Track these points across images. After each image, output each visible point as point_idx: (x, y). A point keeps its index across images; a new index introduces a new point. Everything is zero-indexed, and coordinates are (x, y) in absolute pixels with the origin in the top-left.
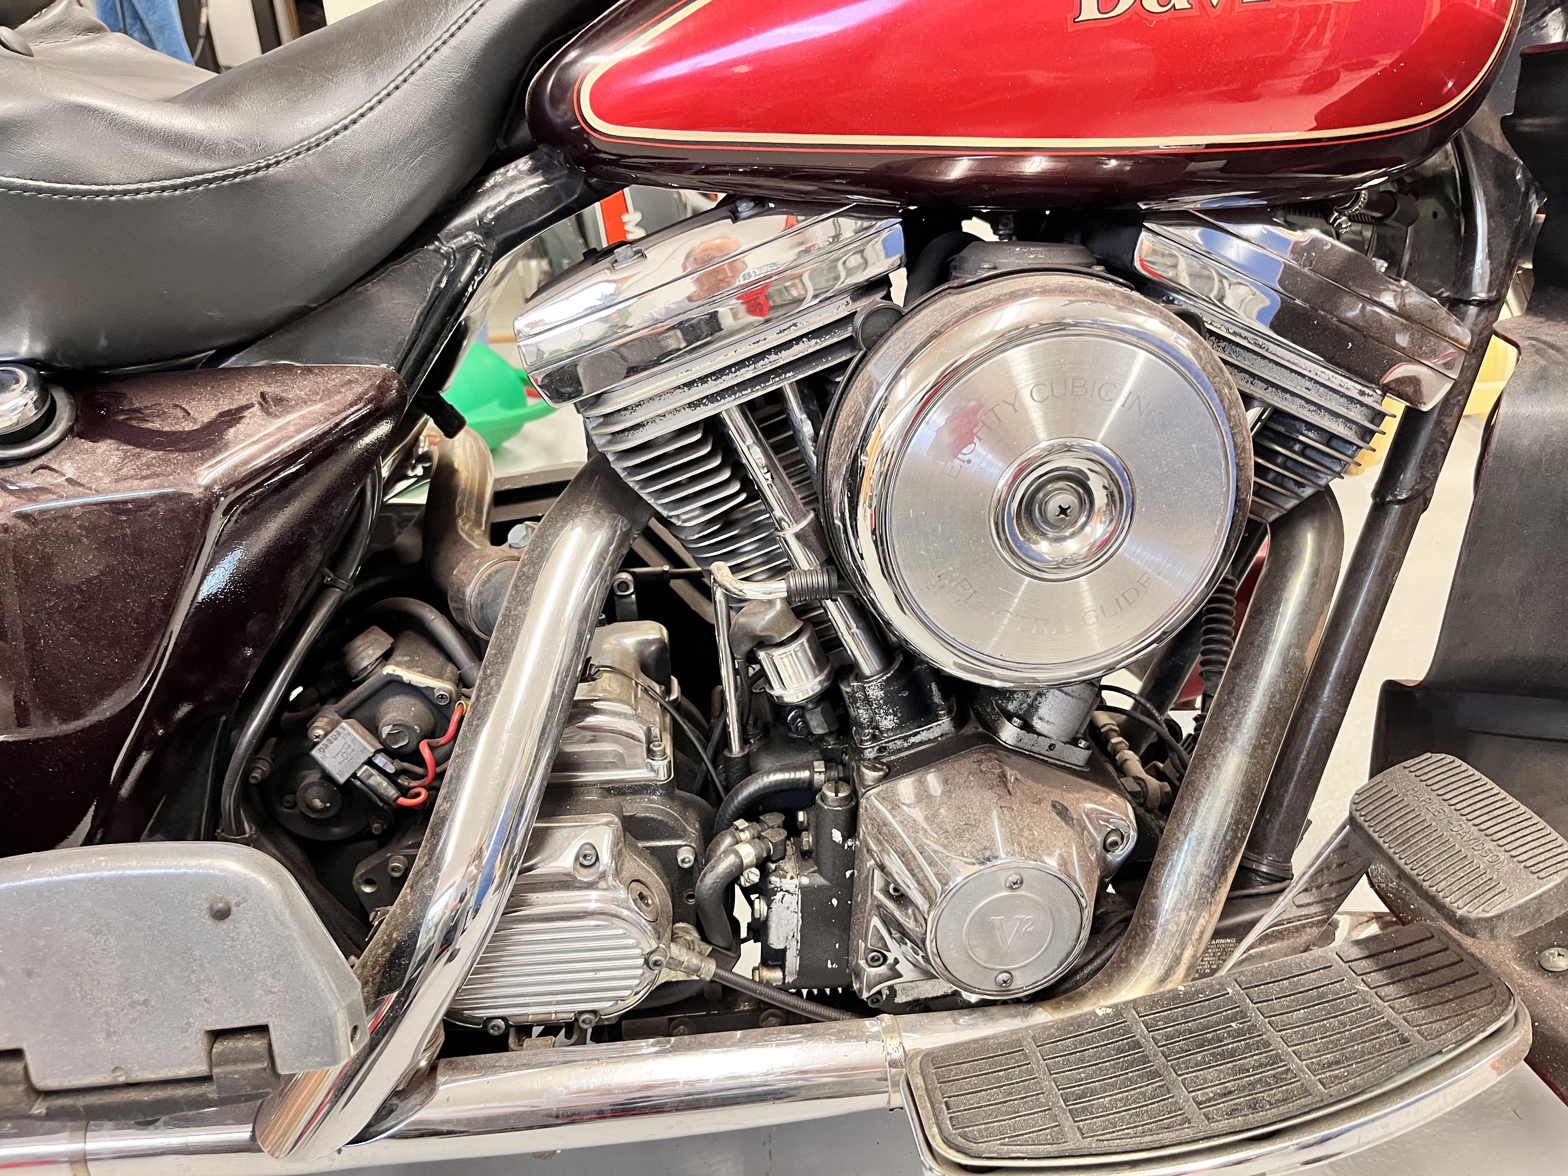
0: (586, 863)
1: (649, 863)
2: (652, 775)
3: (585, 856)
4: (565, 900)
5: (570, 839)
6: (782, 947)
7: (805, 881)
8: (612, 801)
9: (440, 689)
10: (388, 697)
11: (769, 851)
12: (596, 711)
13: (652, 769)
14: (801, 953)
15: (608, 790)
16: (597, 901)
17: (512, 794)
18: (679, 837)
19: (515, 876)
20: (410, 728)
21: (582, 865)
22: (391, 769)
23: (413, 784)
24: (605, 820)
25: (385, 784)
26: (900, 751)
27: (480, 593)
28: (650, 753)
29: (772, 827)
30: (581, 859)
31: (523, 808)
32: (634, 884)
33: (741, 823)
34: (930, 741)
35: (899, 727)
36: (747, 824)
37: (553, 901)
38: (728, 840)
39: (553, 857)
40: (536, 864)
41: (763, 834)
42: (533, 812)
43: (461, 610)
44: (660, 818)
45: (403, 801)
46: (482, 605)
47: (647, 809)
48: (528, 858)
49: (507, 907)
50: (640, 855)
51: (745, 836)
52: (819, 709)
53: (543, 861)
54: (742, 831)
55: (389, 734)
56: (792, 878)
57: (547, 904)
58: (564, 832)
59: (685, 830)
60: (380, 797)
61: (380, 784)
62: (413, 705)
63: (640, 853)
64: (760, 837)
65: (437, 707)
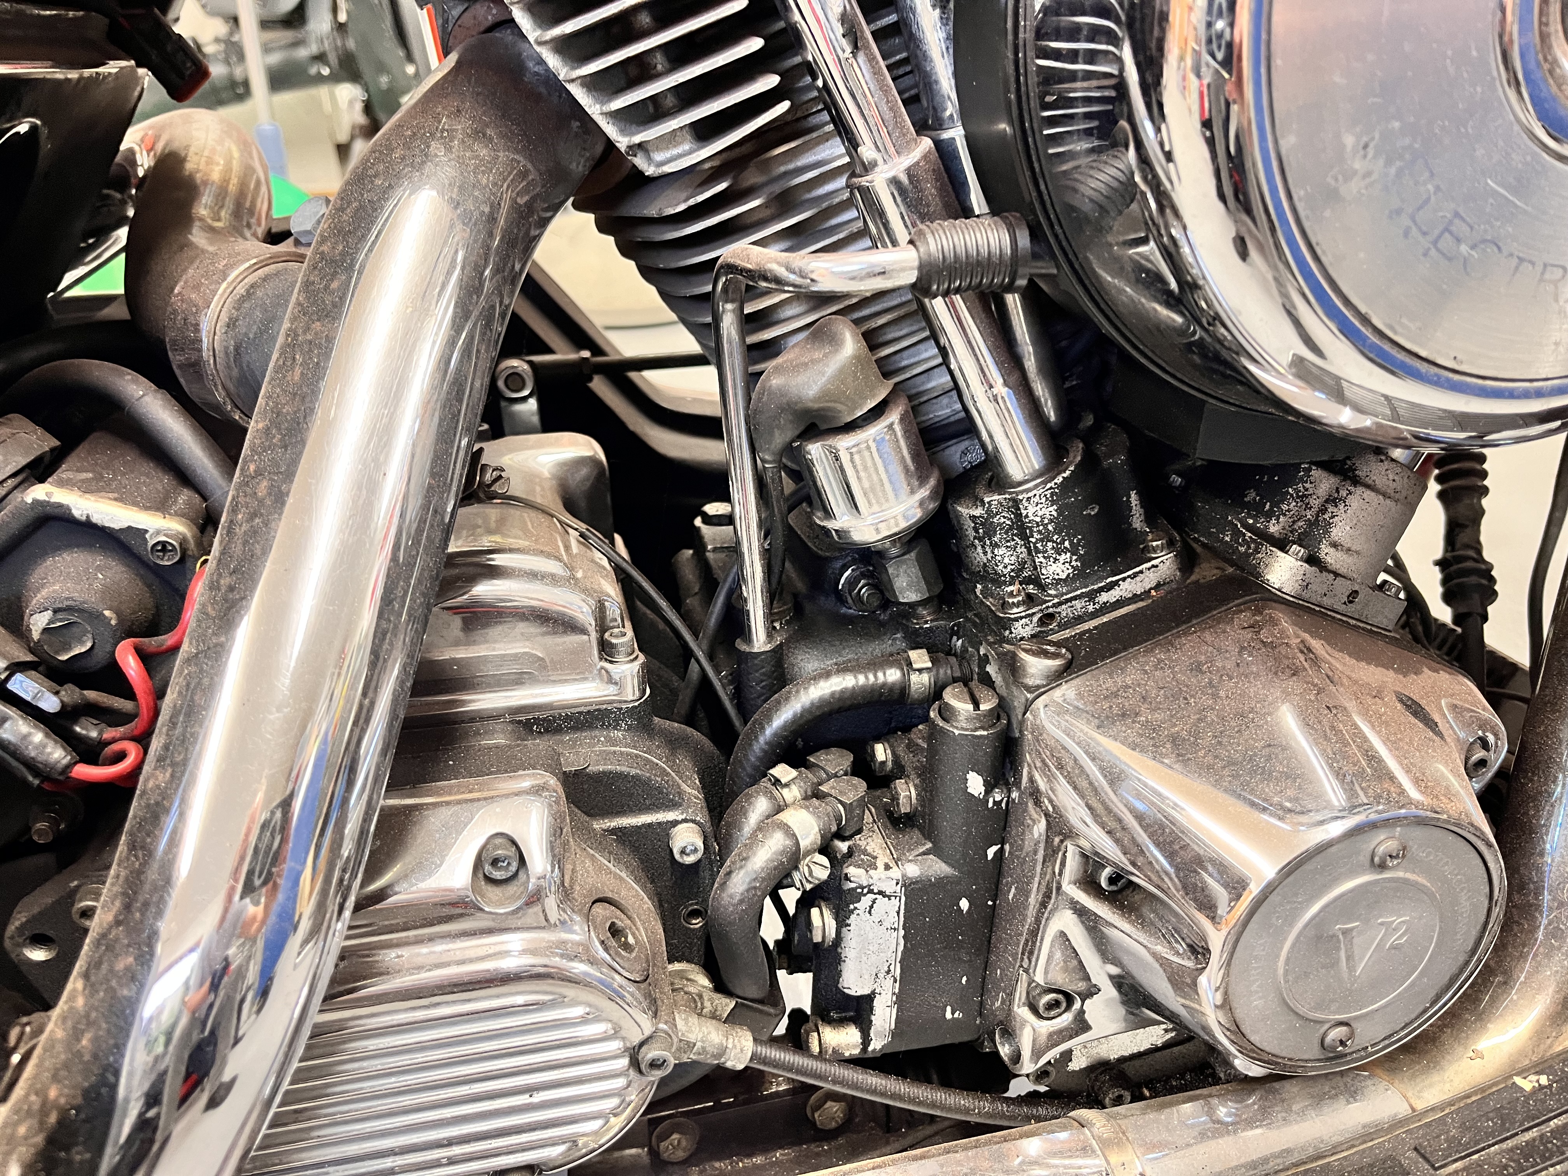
0: (498, 875)
1: (618, 860)
2: (612, 689)
3: (495, 862)
4: (459, 956)
5: (459, 827)
6: (866, 991)
7: (913, 870)
8: (540, 745)
9: (158, 532)
10: (44, 554)
11: (839, 819)
12: (494, 572)
13: (610, 680)
14: (900, 1000)
15: (527, 726)
16: (525, 952)
17: (325, 741)
18: (672, 805)
19: (347, 914)
20: (95, 617)
21: (489, 880)
22: (50, 703)
23: (109, 733)
24: (526, 784)
25: (39, 737)
26: (1079, 619)
27: (232, 324)
28: (606, 649)
29: (836, 776)
30: (487, 868)
31: (352, 770)
32: (600, 910)
33: (783, 772)
34: (1135, 598)
35: (1079, 576)
36: (794, 773)
37: (433, 959)
38: (760, 806)
39: (423, 868)
40: (390, 886)
41: (824, 788)
42: (377, 779)
43: (196, 367)
44: (633, 772)
45: (85, 771)
46: (237, 348)
47: (606, 757)
48: (372, 873)
49: (333, 981)
50: (601, 847)
51: (791, 794)
52: (913, 555)
53: (405, 876)
54: (787, 785)
55: (46, 630)
56: (887, 867)
57: (420, 968)
58: (444, 813)
59: (680, 793)
60: (31, 765)
61: (25, 737)
62: (99, 569)
63: (600, 841)
64: (818, 795)
65: (156, 570)
